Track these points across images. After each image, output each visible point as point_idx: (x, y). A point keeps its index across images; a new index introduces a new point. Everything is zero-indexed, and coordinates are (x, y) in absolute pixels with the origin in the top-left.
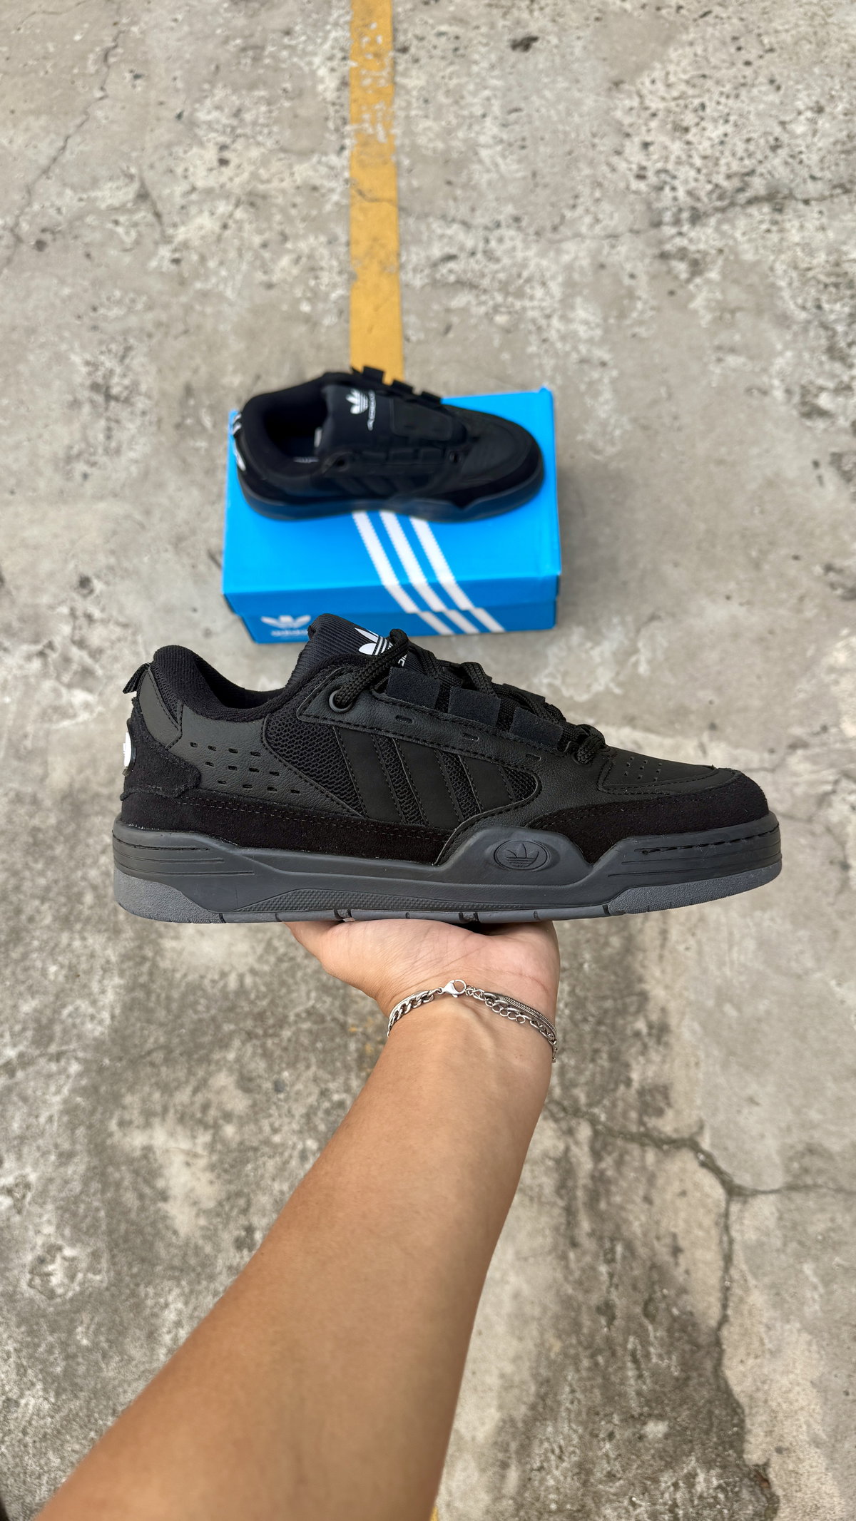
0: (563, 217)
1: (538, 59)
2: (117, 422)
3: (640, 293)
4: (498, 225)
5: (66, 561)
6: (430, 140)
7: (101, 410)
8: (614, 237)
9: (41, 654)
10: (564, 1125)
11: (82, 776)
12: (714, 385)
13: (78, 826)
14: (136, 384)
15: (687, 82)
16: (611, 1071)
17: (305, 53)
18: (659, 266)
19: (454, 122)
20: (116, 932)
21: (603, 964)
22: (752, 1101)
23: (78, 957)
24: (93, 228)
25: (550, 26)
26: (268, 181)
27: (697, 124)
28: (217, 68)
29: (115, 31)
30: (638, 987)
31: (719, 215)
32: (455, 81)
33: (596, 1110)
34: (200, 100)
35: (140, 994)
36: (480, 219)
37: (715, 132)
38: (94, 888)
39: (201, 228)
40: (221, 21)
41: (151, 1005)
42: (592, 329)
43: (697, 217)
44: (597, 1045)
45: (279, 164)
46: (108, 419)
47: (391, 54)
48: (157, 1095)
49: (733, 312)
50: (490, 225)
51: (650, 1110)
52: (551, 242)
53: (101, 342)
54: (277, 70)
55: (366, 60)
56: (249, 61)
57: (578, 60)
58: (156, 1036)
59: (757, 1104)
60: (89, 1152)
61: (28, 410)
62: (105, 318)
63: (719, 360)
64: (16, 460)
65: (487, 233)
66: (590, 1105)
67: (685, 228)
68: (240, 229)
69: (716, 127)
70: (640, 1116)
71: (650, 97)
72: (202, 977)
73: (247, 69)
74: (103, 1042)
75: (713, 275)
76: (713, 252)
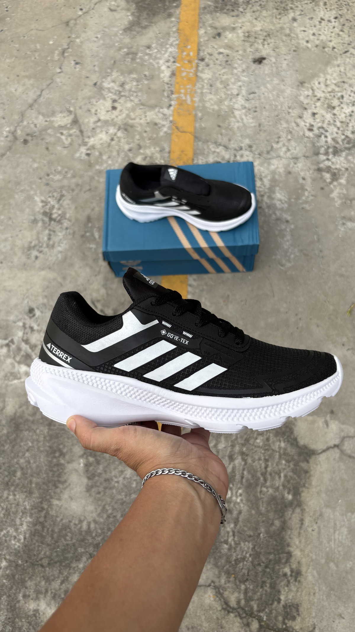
0: (272, 147)
1: (265, 68)
2: (54, 231)
3: (306, 187)
4: (241, 149)
5: (23, 299)
6: (212, 105)
7: (47, 225)
8: (296, 159)
9: (8, 345)
10: (245, 621)
11: (21, 409)
12: (340, 236)
13: (17, 435)
14: (64, 214)
15: (335, 84)
16: (271, 594)
17: (156, 58)
18: (316, 174)
19: (223, 96)
20: (31, 493)
21: (271, 535)
22: (340, 616)
23: (11, 504)
24: (50, 135)
25: (272, 53)
26: (134, 119)
27: (339, 106)
28: (115, 62)
29: (68, 40)
30: (287, 549)
31: (347, 151)
32: (225, 77)
33: (262, 614)
34: (105, 77)
35: (38, 527)
36: (233, 145)
37: (348, 110)
38: (22, 469)
39: (101, 139)
40: (118, 40)
41: (44, 534)
42: (283, 203)
43: (336, 152)
44: (263, 579)
45: (140, 110)
46: (50, 230)
47: (196, 61)
48: (43, 583)
49: (351, 200)
50: (237, 148)
51: (289, 617)
52: (266, 159)
53: (50, 192)
54: (142, 65)
55: (185, 63)
56: (129, 60)
57: (284, 70)
58: (45, 551)
59: (344, 618)
60: (7, 609)
61: (13, 222)
62: (53, 180)
63: (344, 224)
64: (5, 247)
65: (235, 152)
66: (259, 611)
67: (330, 157)
68: (119, 141)
69: (348, 108)
70: (284, 620)
71: (318, 90)
72: (70, 522)
73: (129, 64)
74: (19, 552)
75: (343, 181)
76: (343, 169)
